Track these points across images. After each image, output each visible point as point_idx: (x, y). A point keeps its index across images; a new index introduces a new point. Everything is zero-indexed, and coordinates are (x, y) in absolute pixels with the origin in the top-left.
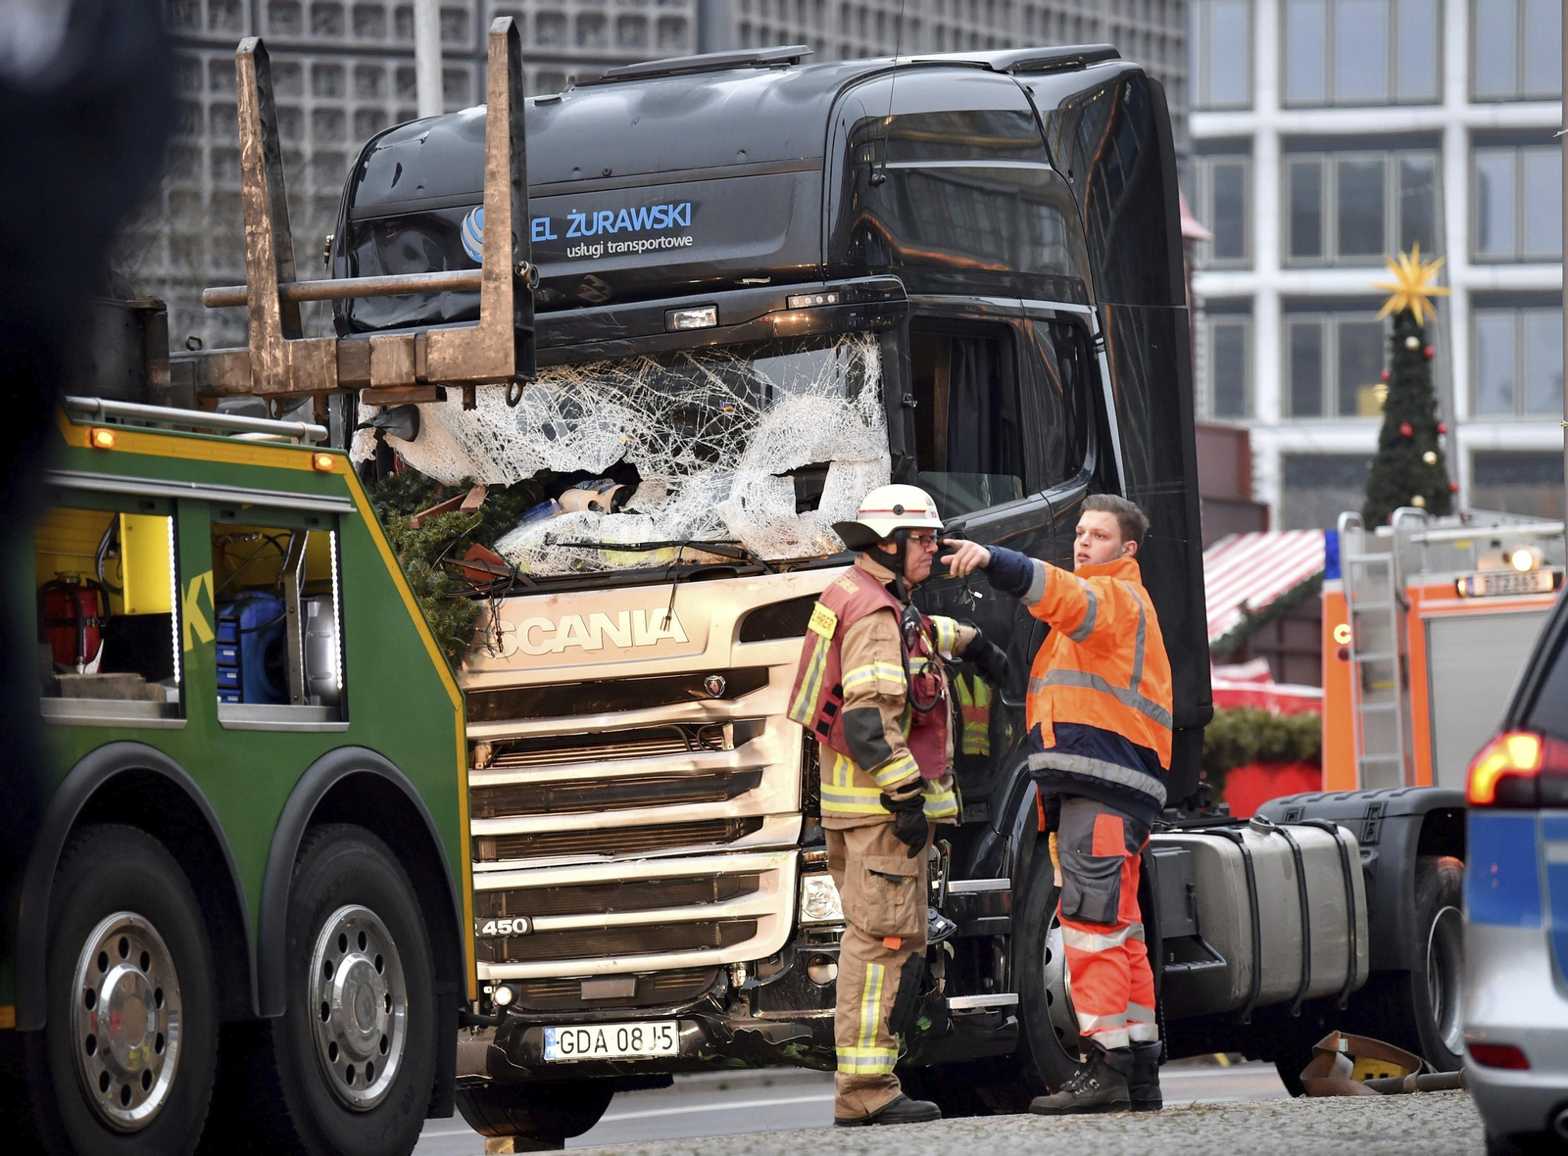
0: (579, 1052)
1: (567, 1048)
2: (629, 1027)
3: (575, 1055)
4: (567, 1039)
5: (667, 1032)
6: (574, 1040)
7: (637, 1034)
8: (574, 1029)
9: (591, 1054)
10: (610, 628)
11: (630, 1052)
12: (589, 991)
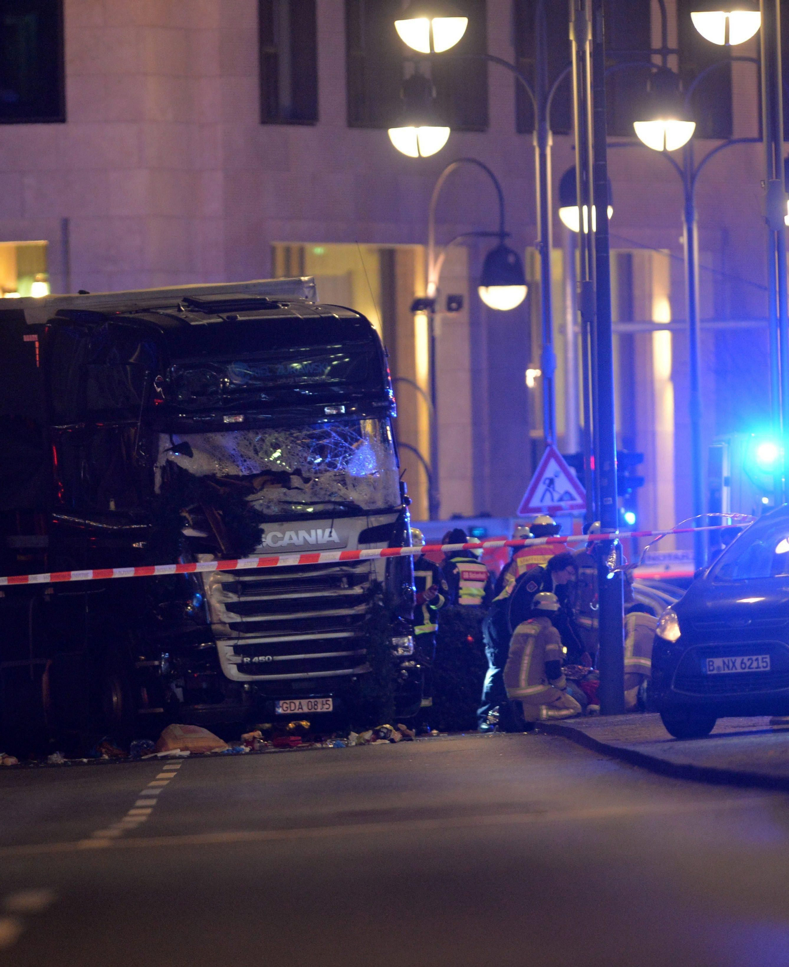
0: (291, 710)
1: (285, 709)
2: (312, 700)
3: (289, 712)
4: (285, 705)
5: (328, 702)
6: (288, 706)
7: (316, 703)
8: (288, 701)
9: (296, 711)
10: (307, 537)
11: (313, 710)
12: (295, 686)
